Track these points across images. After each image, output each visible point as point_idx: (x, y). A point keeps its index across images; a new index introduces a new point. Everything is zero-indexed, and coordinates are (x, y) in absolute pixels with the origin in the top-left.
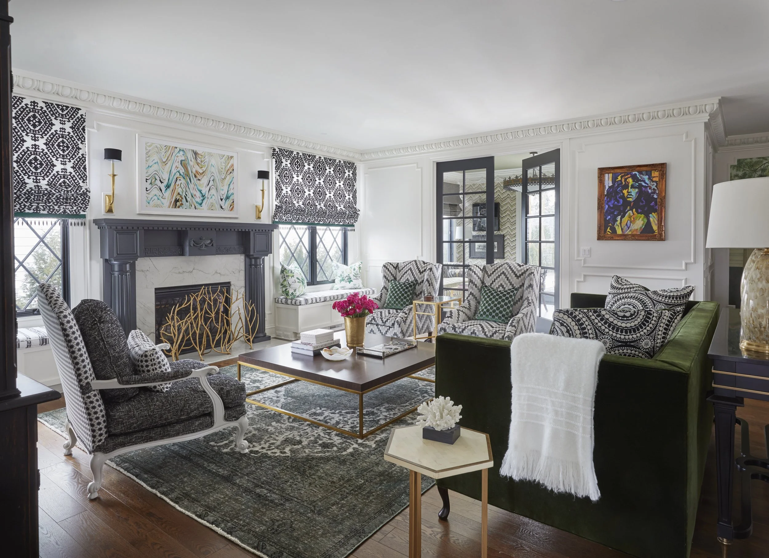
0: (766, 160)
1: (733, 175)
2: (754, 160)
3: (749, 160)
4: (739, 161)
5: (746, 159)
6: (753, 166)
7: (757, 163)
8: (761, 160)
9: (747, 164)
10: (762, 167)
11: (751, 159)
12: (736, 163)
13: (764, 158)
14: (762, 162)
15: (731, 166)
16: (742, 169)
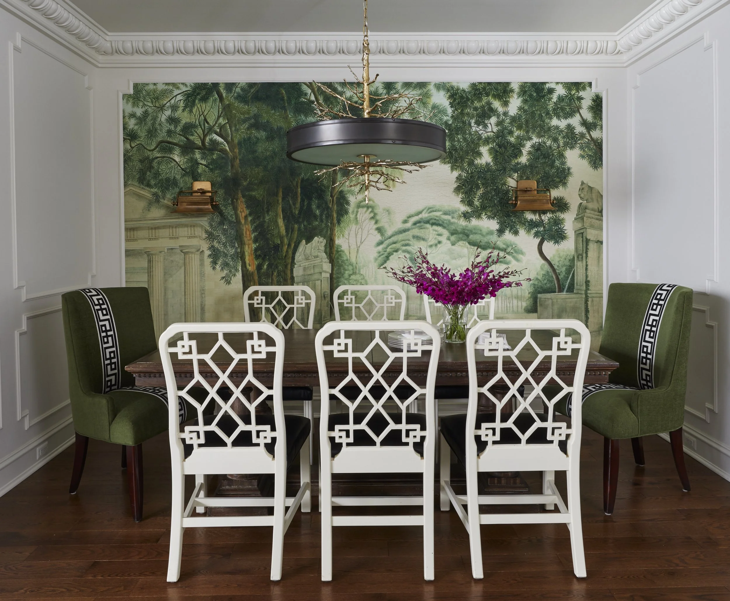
0: (178, 88)
1: (126, 114)
2: (160, 87)
3: (151, 87)
4: (136, 86)
5: (147, 84)
6: (157, 99)
7: (164, 93)
8: (171, 87)
9: (148, 94)
10: (173, 101)
11: (155, 84)
12: (131, 92)
13: (174, 85)
14: (171, 91)
15: (124, 96)
16: (141, 104)
